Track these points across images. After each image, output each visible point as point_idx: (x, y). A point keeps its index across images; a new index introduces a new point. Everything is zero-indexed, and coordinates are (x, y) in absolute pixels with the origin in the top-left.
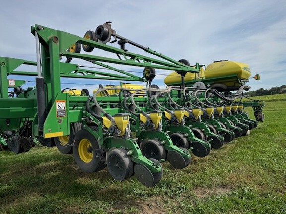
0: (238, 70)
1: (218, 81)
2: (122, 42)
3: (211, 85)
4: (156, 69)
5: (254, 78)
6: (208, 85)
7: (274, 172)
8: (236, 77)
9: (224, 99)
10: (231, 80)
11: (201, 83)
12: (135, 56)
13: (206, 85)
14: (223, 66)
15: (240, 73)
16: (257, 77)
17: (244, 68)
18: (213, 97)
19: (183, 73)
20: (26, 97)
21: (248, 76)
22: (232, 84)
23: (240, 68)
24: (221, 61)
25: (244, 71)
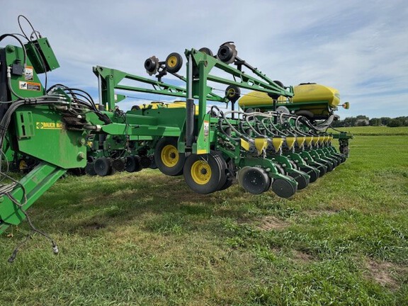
0: (330, 96)
1: (304, 108)
2: (240, 63)
3: (296, 111)
4: (241, 89)
5: (343, 106)
6: (293, 112)
7: (371, 201)
8: (326, 104)
9: (313, 129)
10: (319, 107)
11: (284, 107)
12: (248, 79)
13: (290, 112)
14: (311, 90)
15: (331, 99)
16: (346, 106)
17: (336, 95)
18: (301, 126)
19: (275, 96)
20: (143, 115)
21: (337, 103)
22: (320, 112)
23: (331, 94)
24: (309, 84)
25: (335, 98)
